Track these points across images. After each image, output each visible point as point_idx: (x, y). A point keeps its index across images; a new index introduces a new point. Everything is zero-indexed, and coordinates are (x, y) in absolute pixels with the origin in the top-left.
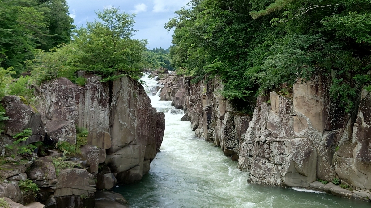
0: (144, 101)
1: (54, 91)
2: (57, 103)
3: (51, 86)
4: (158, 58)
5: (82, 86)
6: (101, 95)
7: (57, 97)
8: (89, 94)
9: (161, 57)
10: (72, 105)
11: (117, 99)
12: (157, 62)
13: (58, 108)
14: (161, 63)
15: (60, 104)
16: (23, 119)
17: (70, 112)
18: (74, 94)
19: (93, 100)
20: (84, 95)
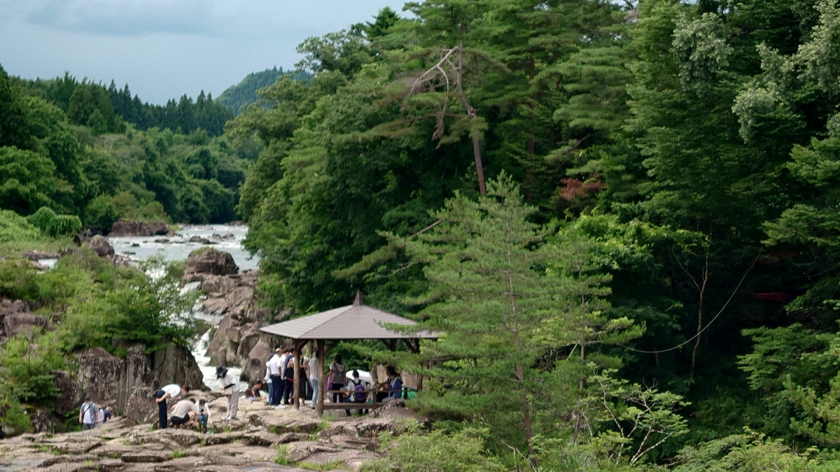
0: (194, 377)
1: (88, 363)
2: (92, 380)
3: (84, 358)
4: (189, 161)
5: (122, 358)
6: (146, 370)
7: (92, 372)
8: (131, 368)
9: (204, 154)
10: (112, 382)
11: (160, 374)
12: (188, 178)
13: (93, 385)
14: (203, 182)
15: (96, 380)
16: (74, 397)
17: (109, 391)
18: (115, 369)
19: (135, 375)
20: (126, 370)
